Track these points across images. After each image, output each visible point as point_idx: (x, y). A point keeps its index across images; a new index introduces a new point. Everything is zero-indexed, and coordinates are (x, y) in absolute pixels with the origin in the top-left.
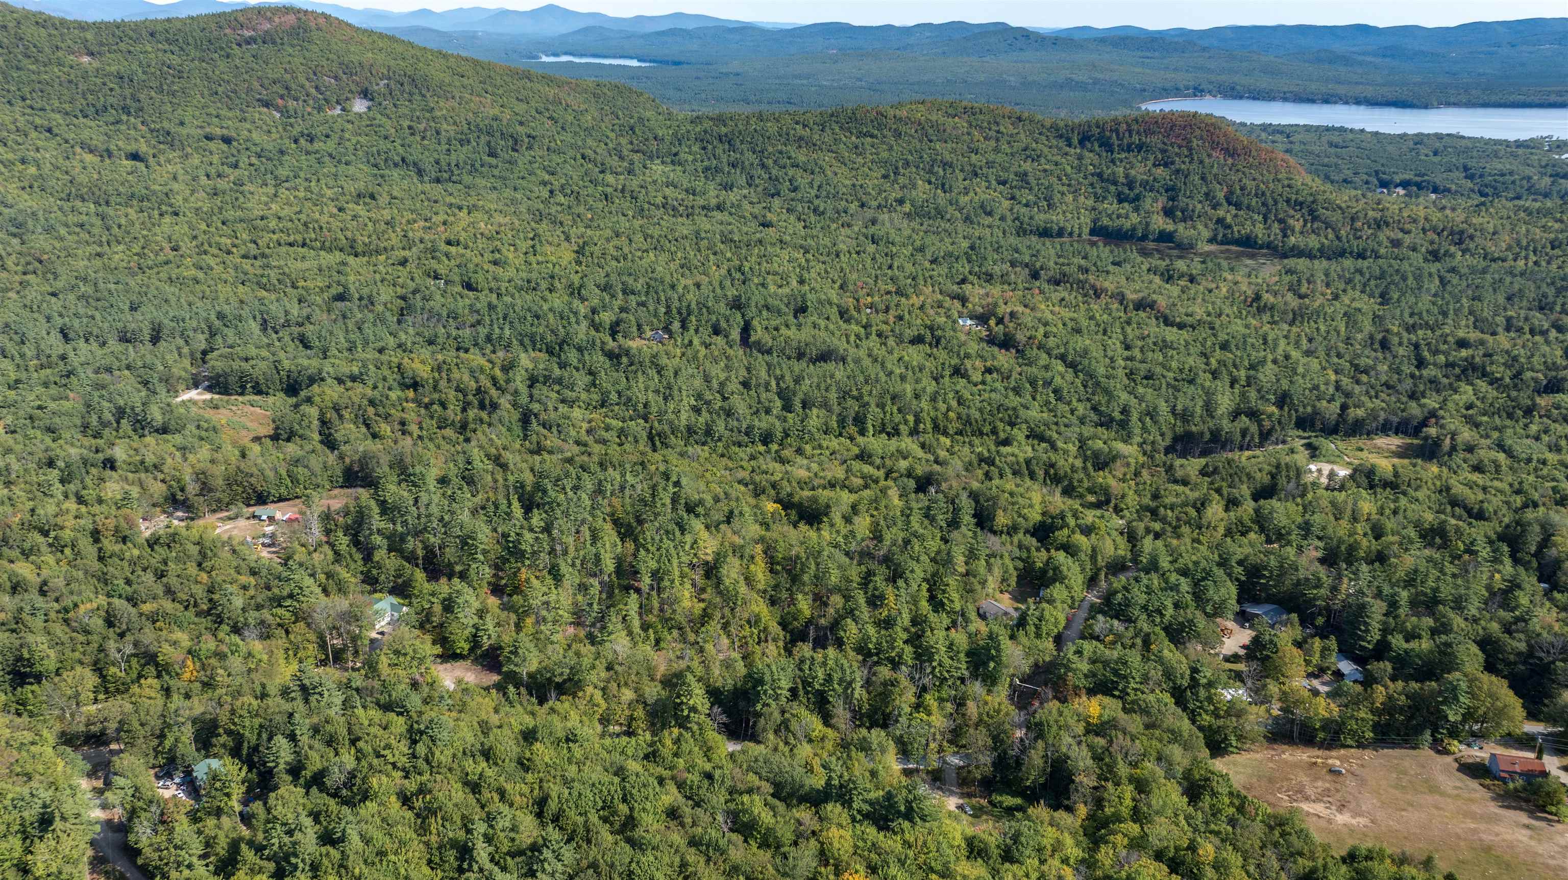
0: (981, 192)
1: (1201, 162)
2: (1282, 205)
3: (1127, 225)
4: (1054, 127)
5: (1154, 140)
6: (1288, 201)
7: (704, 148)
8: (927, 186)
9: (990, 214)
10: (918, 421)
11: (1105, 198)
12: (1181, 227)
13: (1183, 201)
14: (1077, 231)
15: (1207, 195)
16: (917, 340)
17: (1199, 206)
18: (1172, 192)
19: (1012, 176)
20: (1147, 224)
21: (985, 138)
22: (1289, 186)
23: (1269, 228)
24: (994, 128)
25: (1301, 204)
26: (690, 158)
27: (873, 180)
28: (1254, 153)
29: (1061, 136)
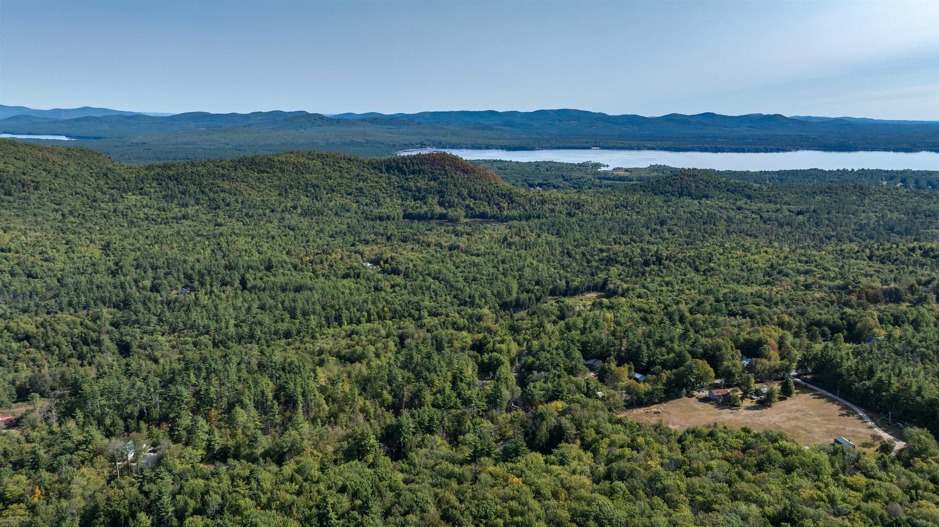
0: (338, 200)
1: (452, 177)
2: (496, 196)
3: (423, 212)
4: (370, 163)
5: (426, 167)
6: (498, 194)
7: (160, 184)
8: (307, 199)
9: (348, 211)
10: (369, 315)
11: (407, 199)
12: (450, 210)
13: (447, 198)
14: (396, 217)
15: (459, 194)
16: (346, 276)
17: (456, 200)
18: (441, 193)
19: (354, 190)
20: (433, 211)
21: (333, 171)
22: (497, 187)
23: (492, 208)
24: (337, 165)
25: (504, 195)
26: (152, 190)
27: (273, 197)
28: (477, 171)
29: (375, 168)
